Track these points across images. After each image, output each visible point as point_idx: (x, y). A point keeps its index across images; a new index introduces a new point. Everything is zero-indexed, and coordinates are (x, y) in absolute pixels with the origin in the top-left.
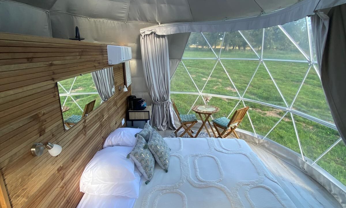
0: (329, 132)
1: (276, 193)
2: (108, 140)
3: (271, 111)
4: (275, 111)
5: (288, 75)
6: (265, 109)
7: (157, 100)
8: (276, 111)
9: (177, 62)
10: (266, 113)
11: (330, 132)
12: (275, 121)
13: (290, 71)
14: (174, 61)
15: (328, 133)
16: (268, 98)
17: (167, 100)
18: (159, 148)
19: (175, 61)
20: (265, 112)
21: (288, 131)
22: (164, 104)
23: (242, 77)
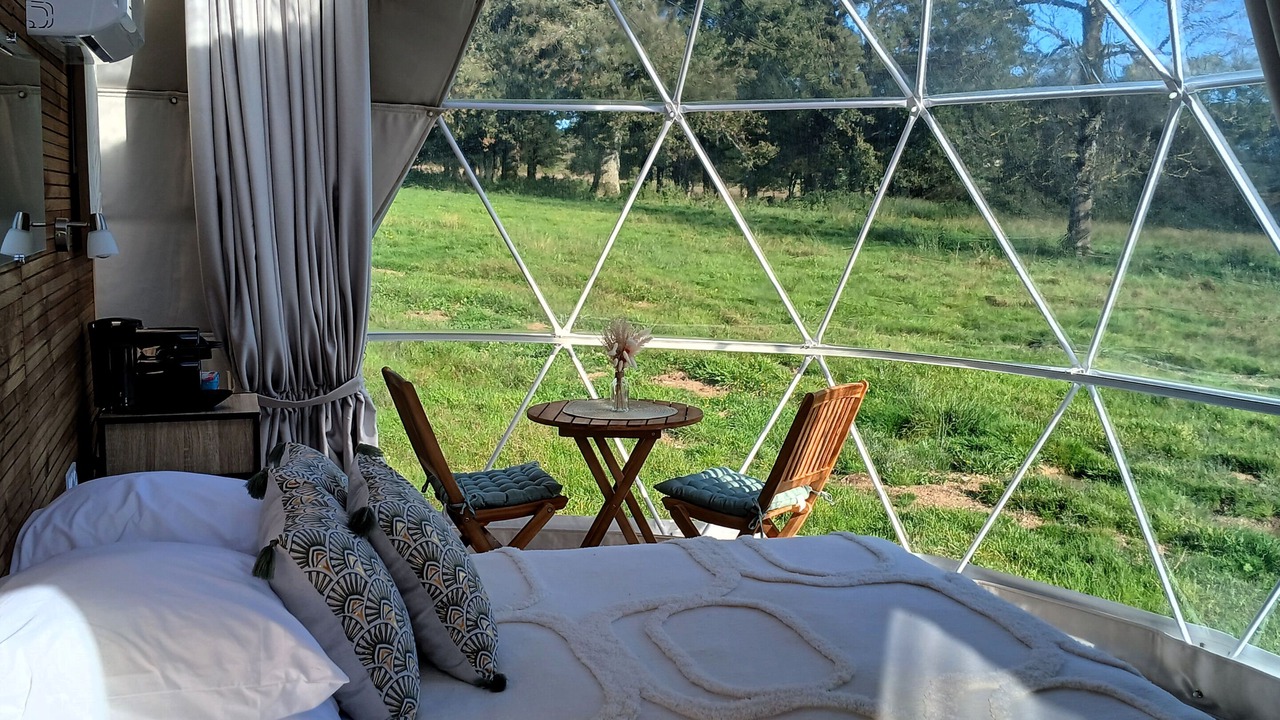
0: (1253, 565)
1: (1146, 701)
2: (37, 538)
3: (937, 483)
4: (954, 480)
5: (980, 312)
6: (905, 475)
7: (277, 382)
8: (963, 482)
9: (410, 127)
10: (912, 497)
11: (1257, 561)
12: (972, 529)
13: (985, 292)
14: (396, 118)
15: (1248, 567)
16: (907, 421)
17: (340, 383)
18: (436, 541)
19: (402, 118)
20: (905, 490)
21: (1052, 568)
22: (317, 409)
23: (736, 322)
